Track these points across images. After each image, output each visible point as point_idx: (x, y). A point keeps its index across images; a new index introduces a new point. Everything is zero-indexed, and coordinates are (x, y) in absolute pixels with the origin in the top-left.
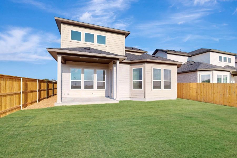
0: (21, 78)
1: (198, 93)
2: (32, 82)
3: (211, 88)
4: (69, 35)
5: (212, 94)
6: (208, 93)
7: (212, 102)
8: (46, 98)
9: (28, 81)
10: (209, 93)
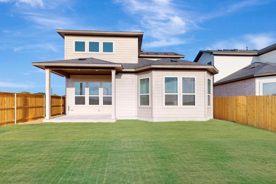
0: (15, 94)
1: (249, 112)
2: (35, 97)
3: (268, 104)
4: (72, 46)
5: (270, 115)
6: (263, 112)
7: (270, 129)
8: (61, 114)
9: (28, 97)
10: (265, 112)
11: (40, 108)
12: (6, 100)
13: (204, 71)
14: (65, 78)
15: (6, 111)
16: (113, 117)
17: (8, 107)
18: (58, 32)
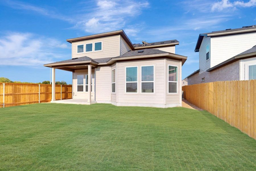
11: (58, 94)
12: (33, 88)
13: (163, 59)
14: (72, 72)
15: (33, 95)
16: (89, 101)
17: (35, 93)
18: (67, 41)
